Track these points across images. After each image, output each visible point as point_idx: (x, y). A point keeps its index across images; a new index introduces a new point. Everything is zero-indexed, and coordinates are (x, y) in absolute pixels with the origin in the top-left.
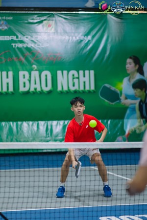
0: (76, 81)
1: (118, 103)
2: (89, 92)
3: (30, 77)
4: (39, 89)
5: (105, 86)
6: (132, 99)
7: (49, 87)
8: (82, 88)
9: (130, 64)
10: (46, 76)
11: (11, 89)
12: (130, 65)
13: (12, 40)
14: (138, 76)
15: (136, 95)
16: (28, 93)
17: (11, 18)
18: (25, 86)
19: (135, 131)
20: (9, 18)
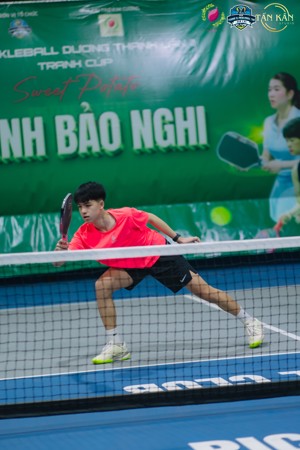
0: (169, 128)
1: (256, 167)
2: (197, 148)
3: (78, 125)
4: (96, 149)
5: (227, 136)
6: (284, 159)
7: (117, 144)
8: (181, 142)
9: (277, 90)
10: (109, 122)
11: (41, 152)
12: (277, 92)
13: (39, 55)
14: (293, 114)
15: (291, 151)
16: (75, 157)
17: (34, 14)
18: (68, 145)
19: (293, 219)
20: (30, 14)
